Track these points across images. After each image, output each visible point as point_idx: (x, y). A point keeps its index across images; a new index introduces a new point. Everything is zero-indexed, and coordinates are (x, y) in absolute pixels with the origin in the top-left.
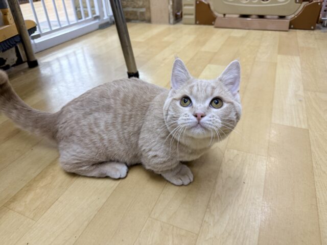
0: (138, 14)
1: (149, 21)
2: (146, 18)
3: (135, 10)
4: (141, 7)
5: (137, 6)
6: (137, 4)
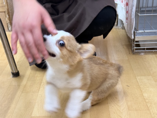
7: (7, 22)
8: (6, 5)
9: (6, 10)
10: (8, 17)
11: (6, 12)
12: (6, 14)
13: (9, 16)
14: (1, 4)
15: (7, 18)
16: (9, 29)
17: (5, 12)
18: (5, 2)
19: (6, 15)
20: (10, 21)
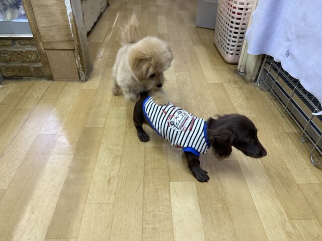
0: (32, 70)
1: (51, 78)
2: (46, 75)
3: (24, 65)
4: (35, 62)
5: (28, 60)
6: (27, 58)
7: (77, 66)
8: (76, 39)
9: (76, 48)
10: (79, 58)
11: (76, 51)
12: (76, 53)
13: (81, 57)
14: (67, 36)
15: (78, 60)
16: (82, 79)
17: (73, 50)
18: (73, 32)
19: (76, 55)
20: (82, 65)
